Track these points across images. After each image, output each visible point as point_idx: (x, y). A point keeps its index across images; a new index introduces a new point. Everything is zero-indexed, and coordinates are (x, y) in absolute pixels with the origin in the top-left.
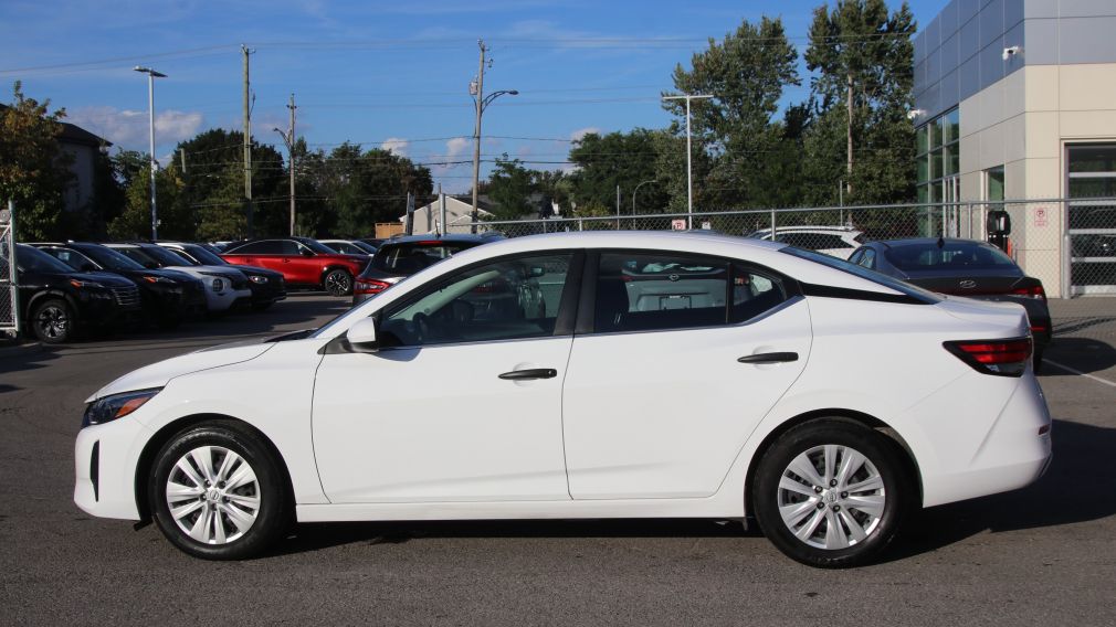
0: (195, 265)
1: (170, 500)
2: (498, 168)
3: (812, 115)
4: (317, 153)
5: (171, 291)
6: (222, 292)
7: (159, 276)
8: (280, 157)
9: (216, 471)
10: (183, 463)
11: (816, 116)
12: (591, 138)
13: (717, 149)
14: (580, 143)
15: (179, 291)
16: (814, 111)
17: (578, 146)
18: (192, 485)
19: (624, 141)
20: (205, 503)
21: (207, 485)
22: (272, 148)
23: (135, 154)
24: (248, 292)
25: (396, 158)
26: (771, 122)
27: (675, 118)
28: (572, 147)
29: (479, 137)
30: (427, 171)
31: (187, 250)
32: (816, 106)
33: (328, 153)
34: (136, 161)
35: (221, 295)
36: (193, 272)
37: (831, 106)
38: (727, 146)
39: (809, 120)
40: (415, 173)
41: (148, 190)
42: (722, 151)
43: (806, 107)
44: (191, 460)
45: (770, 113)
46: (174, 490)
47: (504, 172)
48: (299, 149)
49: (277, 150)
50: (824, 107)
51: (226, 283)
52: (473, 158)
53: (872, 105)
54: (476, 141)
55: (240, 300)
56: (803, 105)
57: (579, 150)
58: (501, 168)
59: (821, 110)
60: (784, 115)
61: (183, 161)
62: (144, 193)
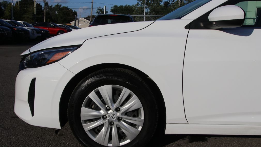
0: (26, 27)
1: (82, 119)
2: (98, 10)
3: (170, 4)
4: (51, 6)
5: (21, 33)
6: (34, 34)
7: (17, 28)
8: (41, 6)
9: (114, 101)
10: (92, 95)
11: (171, 4)
12: (116, 6)
13: (147, 10)
14: (113, 7)
15: (23, 33)
16: (170, 3)
17: (112, 8)
18: (98, 109)
19: (123, 8)
20: (106, 121)
21: (107, 110)
22: (40, 4)
23: (6, 2)
24: (40, 35)
25: (69, 9)
26: (161, 4)
27: (138, 2)
28: (111, 8)
29: (93, 3)
30: (76, 12)
31: (23, 23)
32: (171, 2)
33: (54, 6)
34: (7, 4)
35: (34, 35)
36: (26, 28)
37: (175, 2)
38: (150, 10)
39: (169, 5)
40: (73, 12)
41: (11, 10)
42: (149, 11)
43: (169, 2)
44: (98, 93)
45: (161, 2)
46: (85, 112)
47: (99, 11)
48: (46, 4)
49: (41, 4)
50: (173, 2)
51: (35, 31)
52: (91, 8)
53: (184, 2)
54: (92, 4)
55: (38, 37)
56: (168, 1)
57: (113, 9)
58: (99, 10)
59: (172, 2)
60: (163, 3)
61: (19, 4)
62: (9, 11)
